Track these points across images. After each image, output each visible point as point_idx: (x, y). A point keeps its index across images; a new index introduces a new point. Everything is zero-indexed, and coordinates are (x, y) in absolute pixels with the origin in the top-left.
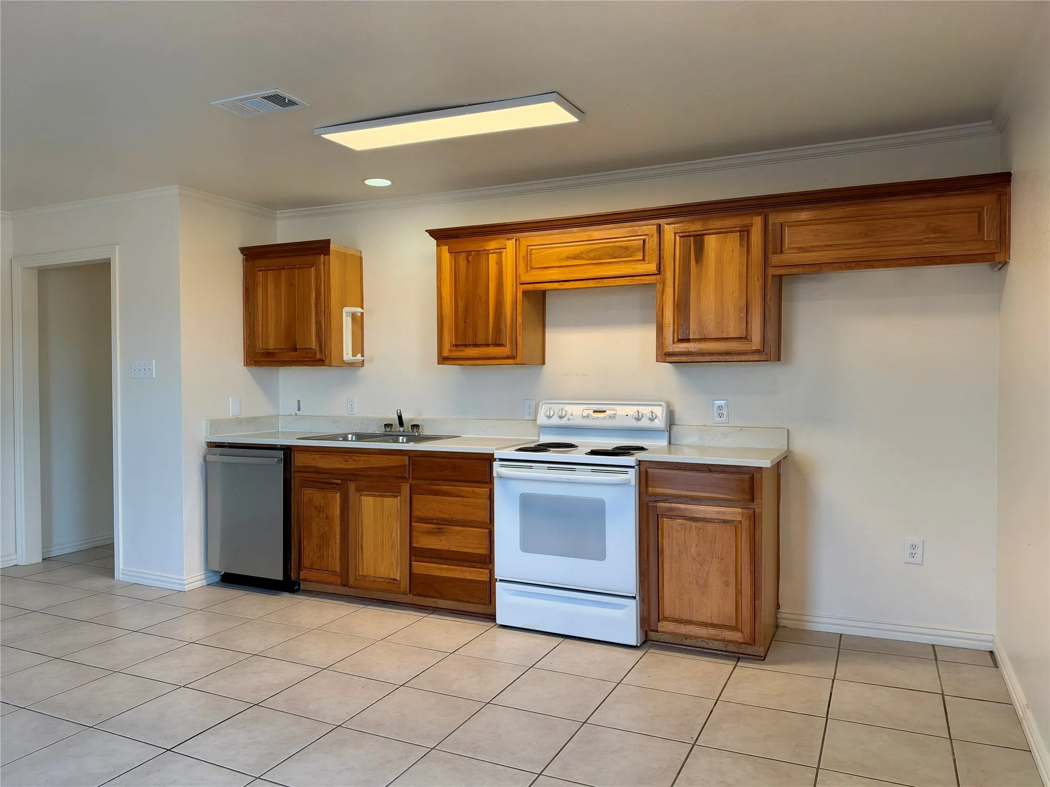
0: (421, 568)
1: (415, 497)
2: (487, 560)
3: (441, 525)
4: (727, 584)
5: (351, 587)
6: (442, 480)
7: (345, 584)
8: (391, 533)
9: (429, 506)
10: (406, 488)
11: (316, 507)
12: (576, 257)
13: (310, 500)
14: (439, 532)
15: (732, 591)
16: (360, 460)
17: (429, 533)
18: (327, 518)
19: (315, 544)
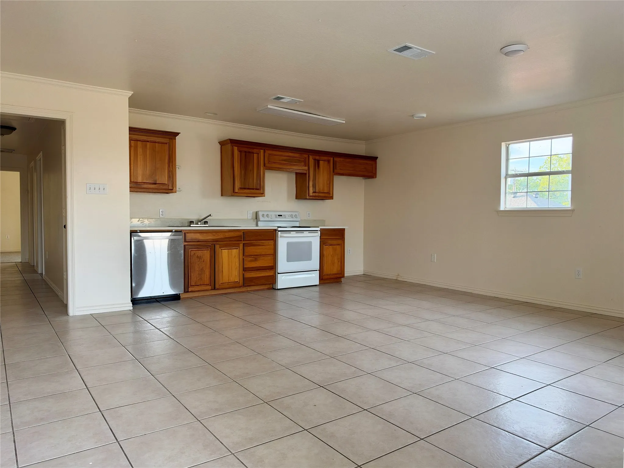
0: (249, 275)
1: (245, 247)
2: (273, 267)
3: (256, 257)
4: (339, 261)
5: (218, 289)
6: (255, 240)
7: (214, 289)
8: (236, 263)
9: (251, 250)
10: (241, 245)
11: (198, 257)
12: (285, 160)
13: (194, 254)
14: (256, 260)
15: (340, 263)
16: (221, 235)
17: (251, 261)
18: (204, 261)
19: (197, 274)
